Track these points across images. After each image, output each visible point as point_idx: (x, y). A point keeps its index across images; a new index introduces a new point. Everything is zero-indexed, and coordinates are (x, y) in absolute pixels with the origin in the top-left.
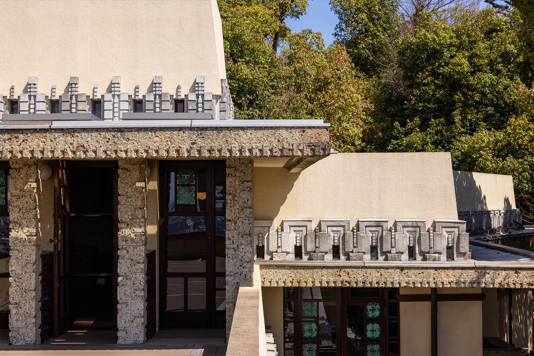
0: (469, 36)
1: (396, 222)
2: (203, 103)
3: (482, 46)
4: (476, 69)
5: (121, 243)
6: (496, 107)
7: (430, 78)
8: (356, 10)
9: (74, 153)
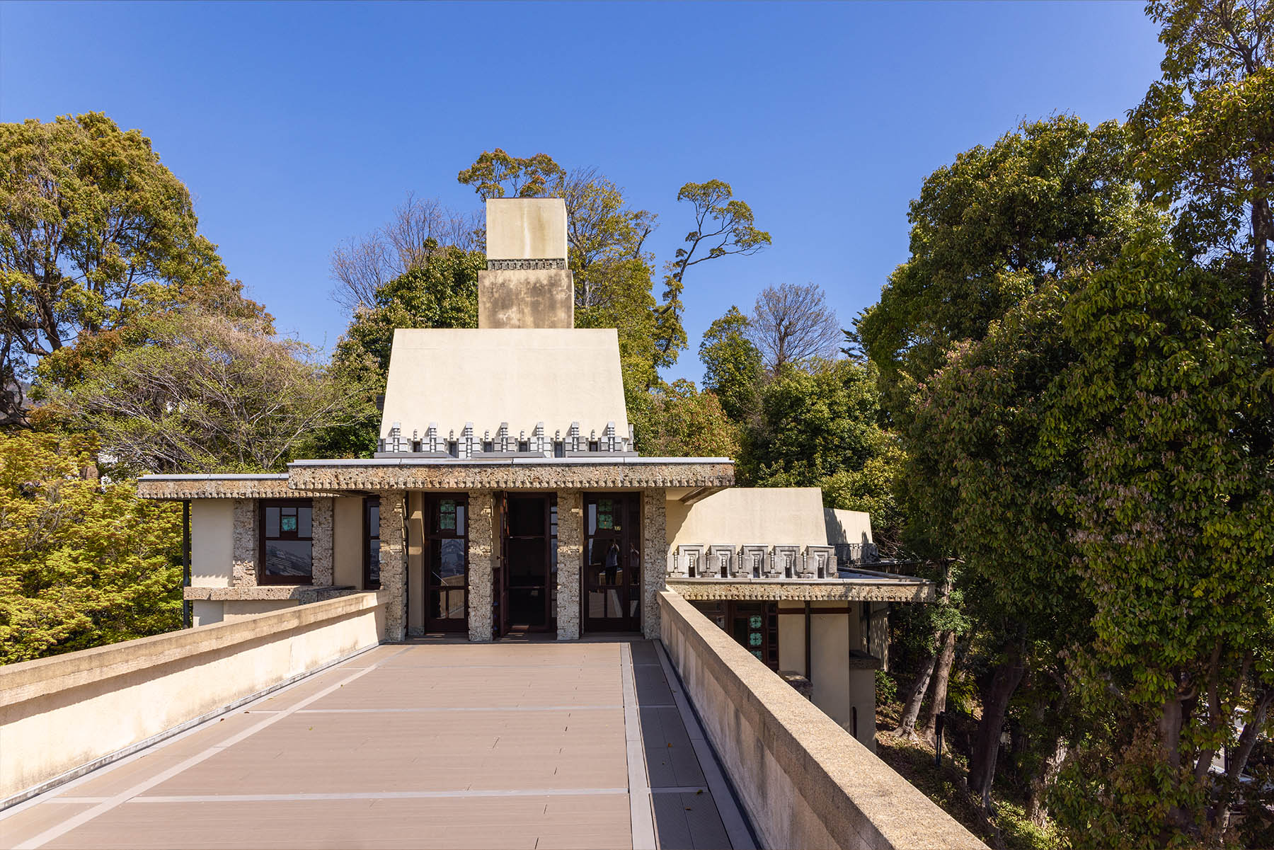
0: (828, 385)
1: (775, 547)
2: (614, 445)
3: (841, 394)
4: (836, 416)
5: (560, 558)
6: (854, 450)
7: (793, 424)
8: (724, 361)
9: (531, 483)
